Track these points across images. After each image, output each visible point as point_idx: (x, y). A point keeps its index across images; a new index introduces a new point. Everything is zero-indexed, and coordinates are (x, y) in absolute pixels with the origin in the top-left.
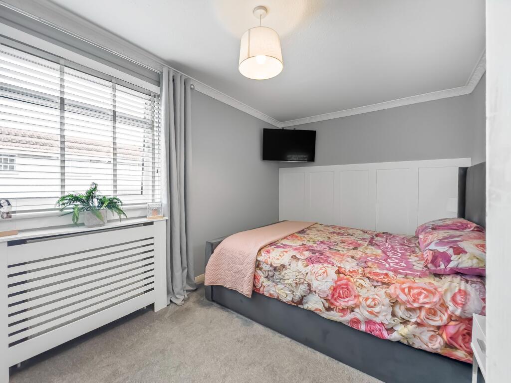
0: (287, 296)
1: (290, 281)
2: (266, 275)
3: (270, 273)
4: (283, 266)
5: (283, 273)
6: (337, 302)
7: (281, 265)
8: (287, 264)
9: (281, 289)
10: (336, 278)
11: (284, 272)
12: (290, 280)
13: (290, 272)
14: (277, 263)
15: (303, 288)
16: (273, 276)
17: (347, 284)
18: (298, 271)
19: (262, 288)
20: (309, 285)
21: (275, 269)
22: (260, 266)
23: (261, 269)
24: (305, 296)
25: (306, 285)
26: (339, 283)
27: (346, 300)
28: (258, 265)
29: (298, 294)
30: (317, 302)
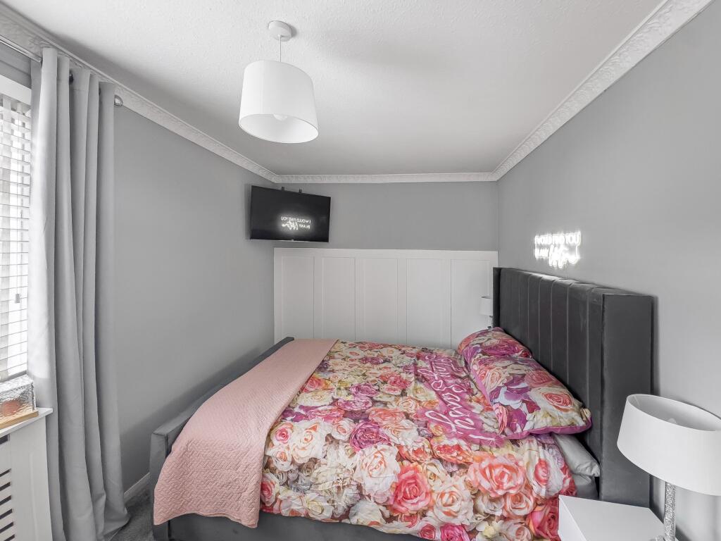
0: (323, 511)
1: (327, 486)
2: (285, 480)
3: (291, 475)
4: (314, 461)
5: (314, 474)
6: (403, 506)
7: (310, 460)
8: (320, 456)
9: (313, 501)
10: (399, 470)
11: (317, 471)
12: (327, 484)
13: (327, 470)
14: (303, 457)
15: (350, 492)
16: (297, 480)
17: (414, 477)
18: (340, 466)
19: (277, 504)
20: (359, 487)
21: (300, 468)
22: (272, 466)
23: (273, 471)
24: (353, 505)
25: (354, 488)
26: (404, 476)
27: (415, 501)
28: (267, 465)
29: (342, 504)
30: (372, 511)
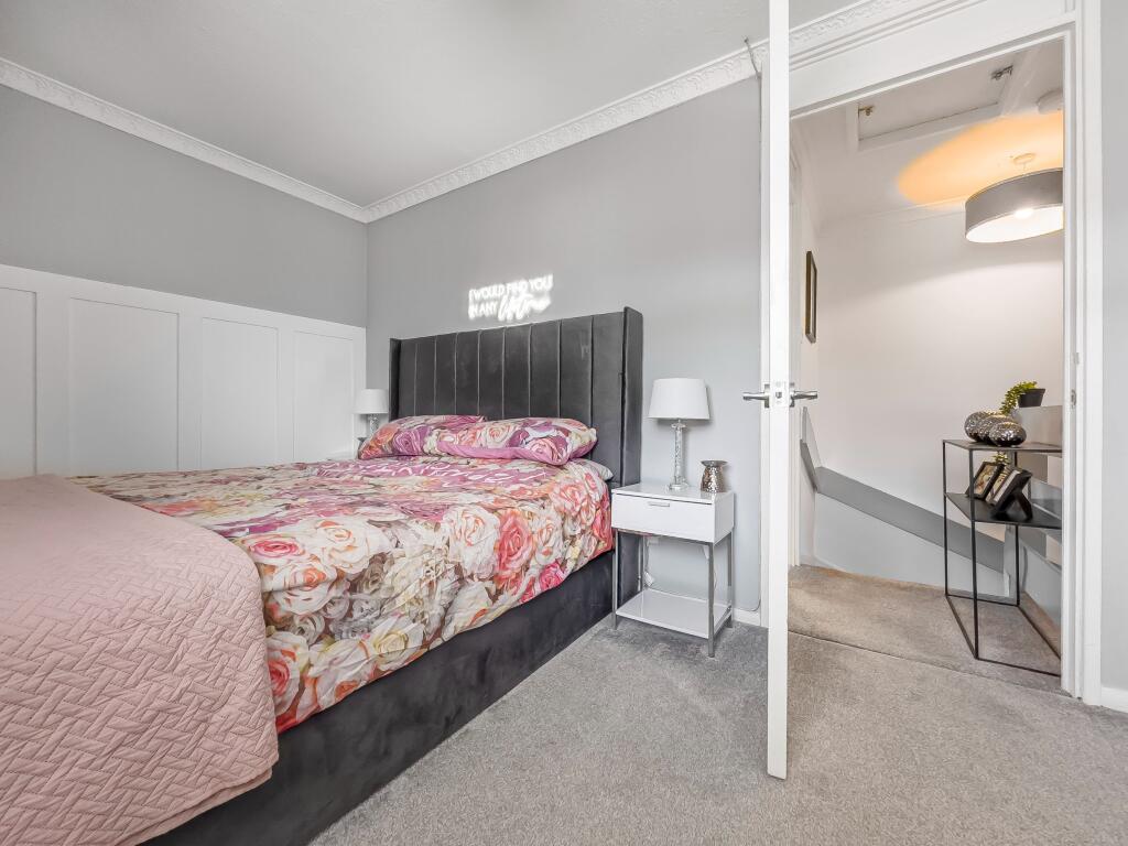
0: (406, 642)
3: (334, 612)
4: (380, 559)
5: (388, 582)
6: (507, 569)
7: (372, 561)
8: (388, 547)
9: (388, 635)
10: (498, 522)
11: (390, 574)
12: (411, 588)
13: (408, 564)
14: (355, 562)
15: (445, 585)
16: (349, 613)
17: (515, 524)
18: (427, 549)
20: (458, 569)
21: (355, 585)
24: (450, 604)
25: (451, 574)
26: (505, 528)
27: (519, 554)
29: (435, 611)
30: (476, 597)
